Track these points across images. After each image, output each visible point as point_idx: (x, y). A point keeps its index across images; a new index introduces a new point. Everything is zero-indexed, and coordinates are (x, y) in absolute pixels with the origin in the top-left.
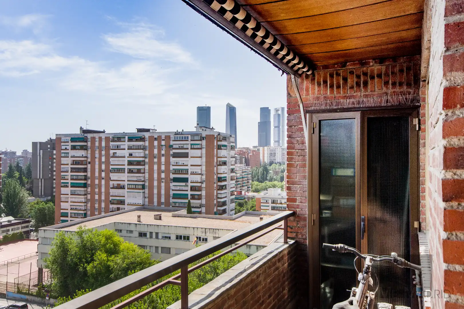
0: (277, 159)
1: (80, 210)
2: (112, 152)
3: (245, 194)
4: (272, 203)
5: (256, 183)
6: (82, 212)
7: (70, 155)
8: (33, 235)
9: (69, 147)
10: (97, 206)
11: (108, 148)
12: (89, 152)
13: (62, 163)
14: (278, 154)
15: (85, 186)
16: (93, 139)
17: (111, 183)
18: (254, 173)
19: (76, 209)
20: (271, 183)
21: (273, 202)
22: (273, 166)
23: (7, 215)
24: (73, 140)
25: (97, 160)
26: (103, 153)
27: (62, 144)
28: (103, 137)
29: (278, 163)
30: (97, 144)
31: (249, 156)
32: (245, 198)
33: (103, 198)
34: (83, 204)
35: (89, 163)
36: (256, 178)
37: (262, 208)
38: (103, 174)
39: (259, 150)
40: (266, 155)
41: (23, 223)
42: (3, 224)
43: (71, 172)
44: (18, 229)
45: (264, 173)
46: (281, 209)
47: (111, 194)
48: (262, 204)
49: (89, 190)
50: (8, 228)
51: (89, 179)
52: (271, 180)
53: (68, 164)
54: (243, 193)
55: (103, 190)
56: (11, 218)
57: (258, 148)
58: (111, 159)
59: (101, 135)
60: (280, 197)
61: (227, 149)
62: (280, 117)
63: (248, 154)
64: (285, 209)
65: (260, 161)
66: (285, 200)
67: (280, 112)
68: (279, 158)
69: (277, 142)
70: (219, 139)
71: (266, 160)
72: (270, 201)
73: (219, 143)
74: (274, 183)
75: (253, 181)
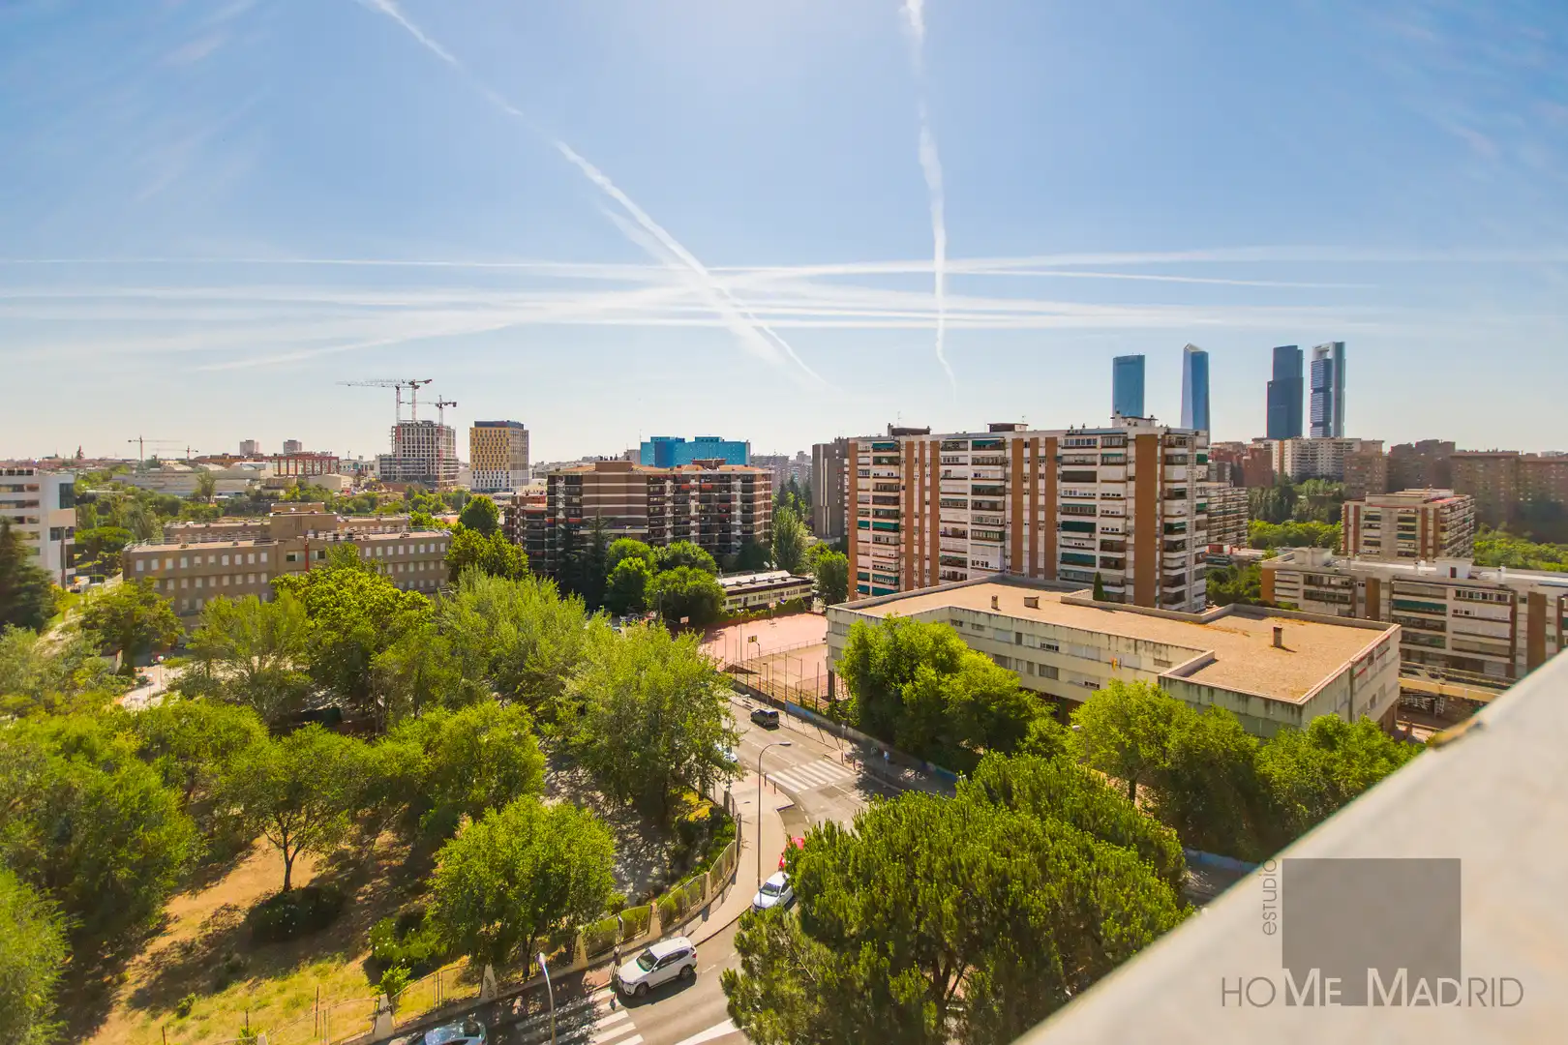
0: (1319, 467)
1: (889, 570)
2: (942, 469)
3: (1231, 553)
4: (1305, 583)
5: (1259, 524)
6: (892, 575)
7: (872, 475)
8: (818, 604)
9: (871, 461)
10: (916, 565)
11: (935, 462)
12: (903, 469)
13: (859, 487)
14: (1325, 460)
15: (896, 529)
16: (910, 446)
17: (942, 526)
18: (1254, 503)
19: (882, 569)
20: (1304, 526)
21: (1310, 580)
22: (1309, 485)
23: (780, 568)
24: (877, 448)
25: (916, 483)
26: (928, 470)
27: (860, 454)
28: (928, 442)
29: (1322, 477)
30: (916, 454)
31: (1243, 463)
32: (1230, 562)
33: (927, 552)
34: (893, 561)
35: (903, 489)
36: (1261, 511)
37: (1277, 591)
38: (927, 510)
39: (1268, 447)
40: (1288, 460)
41: (803, 583)
42: (776, 582)
43: (874, 503)
44: (795, 593)
45: (1282, 502)
46: (1331, 598)
47: (942, 547)
48: (1277, 584)
49: (903, 535)
50: (782, 590)
51: (903, 516)
52: (1301, 519)
53: (868, 490)
54: (1226, 548)
55: (927, 537)
56: (785, 574)
57: (1267, 442)
58: (941, 483)
59: (924, 438)
60: (1329, 569)
61: (1186, 464)
62: (1331, 368)
63: (1239, 458)
64: (1343, 600)
65: (1273, 472)
66: (1346, 579)
67: (1330, 355)
68: (1325, 463)
69: (1322, 424)
70: (1167, 443)
71: (1288, 470)
72: (1301, 579)
73: (1168, 451)
74: (1311, 525)
75: (1252, 520)
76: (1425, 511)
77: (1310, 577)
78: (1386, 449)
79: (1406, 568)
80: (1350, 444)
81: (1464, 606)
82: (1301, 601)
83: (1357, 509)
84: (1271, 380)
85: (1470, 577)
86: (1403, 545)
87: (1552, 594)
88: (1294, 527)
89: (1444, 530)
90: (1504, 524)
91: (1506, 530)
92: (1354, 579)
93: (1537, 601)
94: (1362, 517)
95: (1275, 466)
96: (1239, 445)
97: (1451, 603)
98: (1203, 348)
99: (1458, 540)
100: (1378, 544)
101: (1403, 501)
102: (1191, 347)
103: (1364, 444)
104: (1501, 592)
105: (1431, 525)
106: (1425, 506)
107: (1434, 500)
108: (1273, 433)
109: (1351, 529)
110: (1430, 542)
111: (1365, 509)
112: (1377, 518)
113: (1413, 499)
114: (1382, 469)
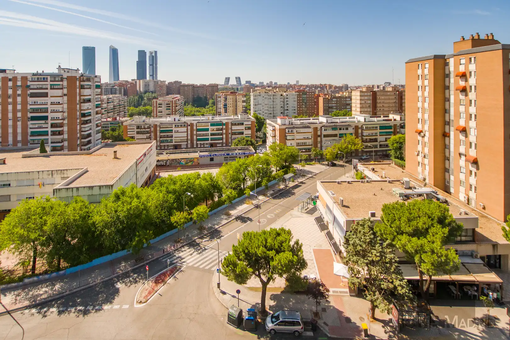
3: (119, 120)
4: (137, 129)
5: (132, 108)
14: (151, 86)
18: (131, 101)
20: (144, 108)
21: (138, 127)
22: (147, 94)
29: (151, 91)
31: (128, 87)
36: (133, 104)
37: (128, 133)
39: (136, 82)
40: (141, 87)
45: (139, 100)
46: (144, 133)
48: (128, 130)
52: (145, 105)
57: (136, 81)
60: (144, 123)
61: (91, 88)
62: (154, 58)
63: (126, 86)
64: (148, 132)
65: (137, 91)
66: (148, 126)
67: (153, 54)
68: (151, 88)
69: (152, 76)
70: (82, 80)
71: (142, 90)
72: (135, 128)
73: (82, 83)
74: (147, 107)
75: (130, 107)
76: (172, 101)
78: (167, 83)
79: (163, 120)
80: (157, 82)
81: (177, 129)
82: (136, 135)
83: (156, 102)
84: (138, 60)
85: (179, 120)
86: (168, 112)
87: (195, 122)
88: (142, 108)
89: (177, 106)
90: (191, 103)
91: (191, 105)
92: (150, 125)
93: (192, 125)
94: (158, 104)
95: (138, 89)
97: (174, 129)
98: (116, 47)
99: (180, 109)
100: (161, 112)
101: (167, 99)
103: (161, 82)
104: (185, 124)
106: (173, 100)
107: (175, 98)
108: (139, 78)
109: (155, 108)
110: (174, 110)
111: (158, 102)
112: (161, 104)
113: (170, 97)
114: (165, 89)
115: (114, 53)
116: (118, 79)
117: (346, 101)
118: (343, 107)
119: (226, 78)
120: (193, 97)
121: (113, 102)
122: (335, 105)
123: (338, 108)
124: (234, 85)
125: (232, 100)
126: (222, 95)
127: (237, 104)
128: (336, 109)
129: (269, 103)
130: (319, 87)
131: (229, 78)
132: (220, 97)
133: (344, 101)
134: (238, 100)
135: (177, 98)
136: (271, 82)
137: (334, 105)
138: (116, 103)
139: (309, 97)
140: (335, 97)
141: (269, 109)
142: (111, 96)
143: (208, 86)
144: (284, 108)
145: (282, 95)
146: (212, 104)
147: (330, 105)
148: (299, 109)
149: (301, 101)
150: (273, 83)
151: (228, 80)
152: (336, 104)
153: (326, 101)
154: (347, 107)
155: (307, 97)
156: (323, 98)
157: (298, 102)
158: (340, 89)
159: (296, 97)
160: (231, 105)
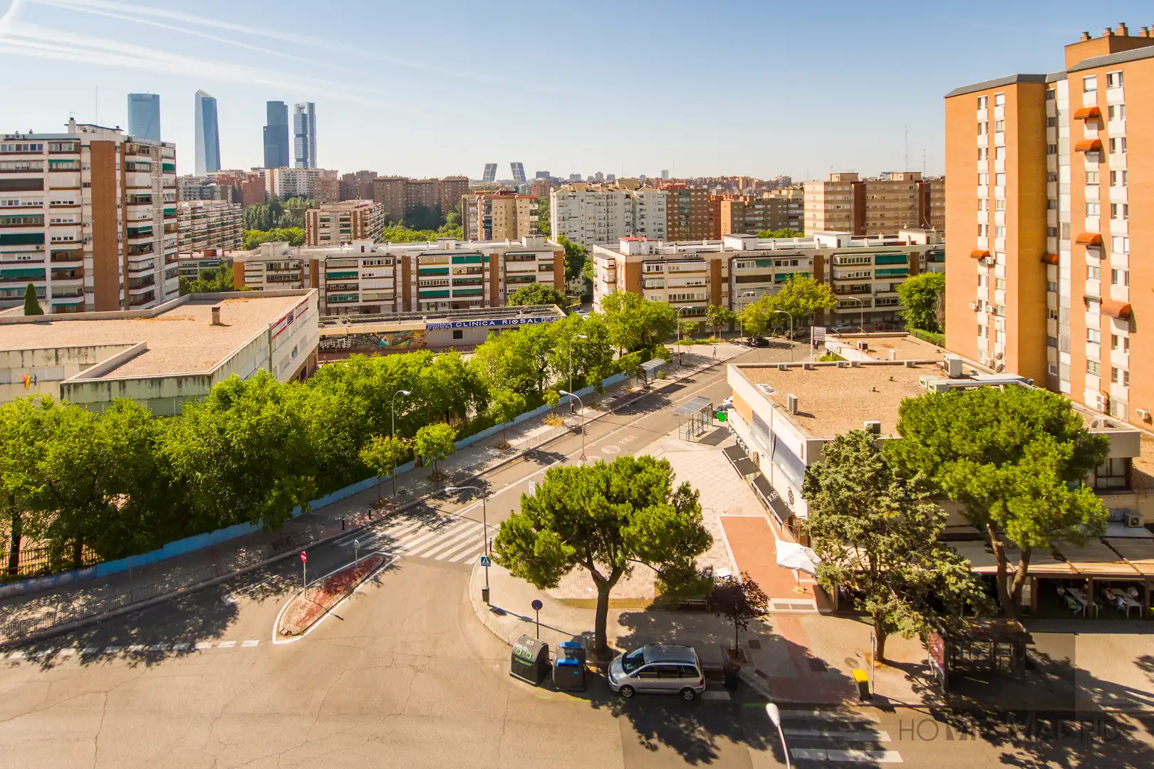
0: (298, 189)
3: (223, 255)
4: (268, 270)
5: (254, 232)
14: (302, 184)
18: (250, 217)
20: (285, 230)
21: (271, 267)
22: (291, 201)
29: (301, 195)
31: (242, 185)
36: (256, 222)
37: (246, 280)
39: (263, 174)
40: (277, 184)
45: (271, 215)
46: (287, 279)
48: (247, 274)
52: (285, 226)
54: (219, 252)
57: (262, 170)
60: (286, 257)
61: (150, 171)
62: (307, 120)
63: (239, 183)
64: (295, 278)
65: (266, 193)
66: (297, 263)
67: (306, 111)
68: (302, 188)
69: (302, 159)
70: (128, 151)
71: (277, 192)
72: (264, 267)
73: (129, 158)
74: (291, 230)
75: (249, 229)
76: (355, 213)
77: (272, 265)
78: (339, 176)
79: (335, 250)
80: (317, 174)
81: (368, 271)
82: (265, 284)
83: (315, 214)
84: (266, 125)
85: (373, 251)
86: (344, 237)
87: (413, 256)
88: (278, 233)
89: (366, 225)
90: (402, 221)
91: (402, 224)
92: (301, 261)
93: (406, 261)
94: (318, 220)
95: (268, 188)
96: (241, 172)
97: (361, 270)
98: (211, 94)
99: (375, 231)
100: (328, 238)
101: (342, 209)
102: (202, 92)
103: (326, 172)
104: (388, 258)
105: (359, 222)
106: (356, 210)
107: (362, 206)
108: (270, 164)
109: (312, 229)
110: (359, 233)
111: (320, 214)
112: (328, 220)
113: (348, 206)
114: (335, 188)
115: (207, 108)
116: (218, 167)
117: (788, 209)
118: (780, 224)
119: (488, 166)
120: (407, 206)
121: (205, 216)
122: (761, 218)
123: (769, 225)
124: (509, 182)
125: (503, 210)
126: (480, 198)
127: (516, 220)
128: (763, 228)
129: (597, 216)
130: (720, 183)
131: (495, 166)
132: (475, 205)
133: (782, 209)
134: (519, 210)
135: (367, 208)
136: (599, 173)
137: (757, 219)
138: (214, 219)
139: (697, 202)
140: (761, 201)
141: (597, 229)
142: (200, 203)
143: (443, 181)
144: (634, 225)
145: (628, 196)
146: (453, 222)
147: (748, 219)
148: (670, 229)
149: (676, 212)
150: (605, 177)
151: (491, 169)
152: (763, 215)
153: (738, 210)
154: (792, 224)
155: (690, 202)
156: (732, 203)
157: (668, 215)
158: (772, 186)
159: (664, 200)
160: (503, 222)
